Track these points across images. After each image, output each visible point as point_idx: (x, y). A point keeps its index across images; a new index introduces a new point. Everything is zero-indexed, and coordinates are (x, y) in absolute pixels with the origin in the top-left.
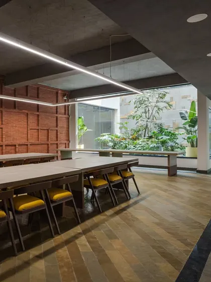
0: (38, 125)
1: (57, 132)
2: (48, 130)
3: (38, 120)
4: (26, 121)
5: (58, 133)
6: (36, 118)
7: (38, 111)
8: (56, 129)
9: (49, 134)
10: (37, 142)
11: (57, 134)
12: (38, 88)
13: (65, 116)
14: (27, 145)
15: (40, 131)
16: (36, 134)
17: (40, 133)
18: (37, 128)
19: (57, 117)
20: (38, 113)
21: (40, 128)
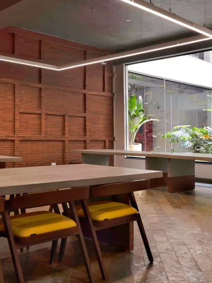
0: (40, 107)
1: (85, 121)
2: (64, 116)
3: (40, 98)
4: (11, 97)
5: (87, 123)
6: (36, 94)
7: (40, 82)
8: (83, 115)
9: (67, 124)
10: (38, 137)
11: (85, 126)
12: (40, 42)
13: (103, 93)
14: (13, 141)
15: (43, 116)
16: (36, 122)
17: (43, 121)
18: (38, 112)
19: (85, 94)
20: (39, 86)
21: (43, 112)
